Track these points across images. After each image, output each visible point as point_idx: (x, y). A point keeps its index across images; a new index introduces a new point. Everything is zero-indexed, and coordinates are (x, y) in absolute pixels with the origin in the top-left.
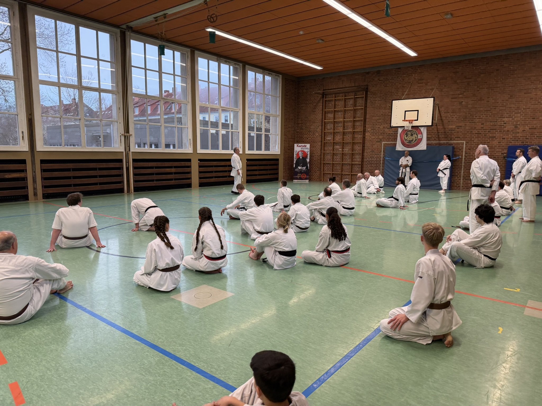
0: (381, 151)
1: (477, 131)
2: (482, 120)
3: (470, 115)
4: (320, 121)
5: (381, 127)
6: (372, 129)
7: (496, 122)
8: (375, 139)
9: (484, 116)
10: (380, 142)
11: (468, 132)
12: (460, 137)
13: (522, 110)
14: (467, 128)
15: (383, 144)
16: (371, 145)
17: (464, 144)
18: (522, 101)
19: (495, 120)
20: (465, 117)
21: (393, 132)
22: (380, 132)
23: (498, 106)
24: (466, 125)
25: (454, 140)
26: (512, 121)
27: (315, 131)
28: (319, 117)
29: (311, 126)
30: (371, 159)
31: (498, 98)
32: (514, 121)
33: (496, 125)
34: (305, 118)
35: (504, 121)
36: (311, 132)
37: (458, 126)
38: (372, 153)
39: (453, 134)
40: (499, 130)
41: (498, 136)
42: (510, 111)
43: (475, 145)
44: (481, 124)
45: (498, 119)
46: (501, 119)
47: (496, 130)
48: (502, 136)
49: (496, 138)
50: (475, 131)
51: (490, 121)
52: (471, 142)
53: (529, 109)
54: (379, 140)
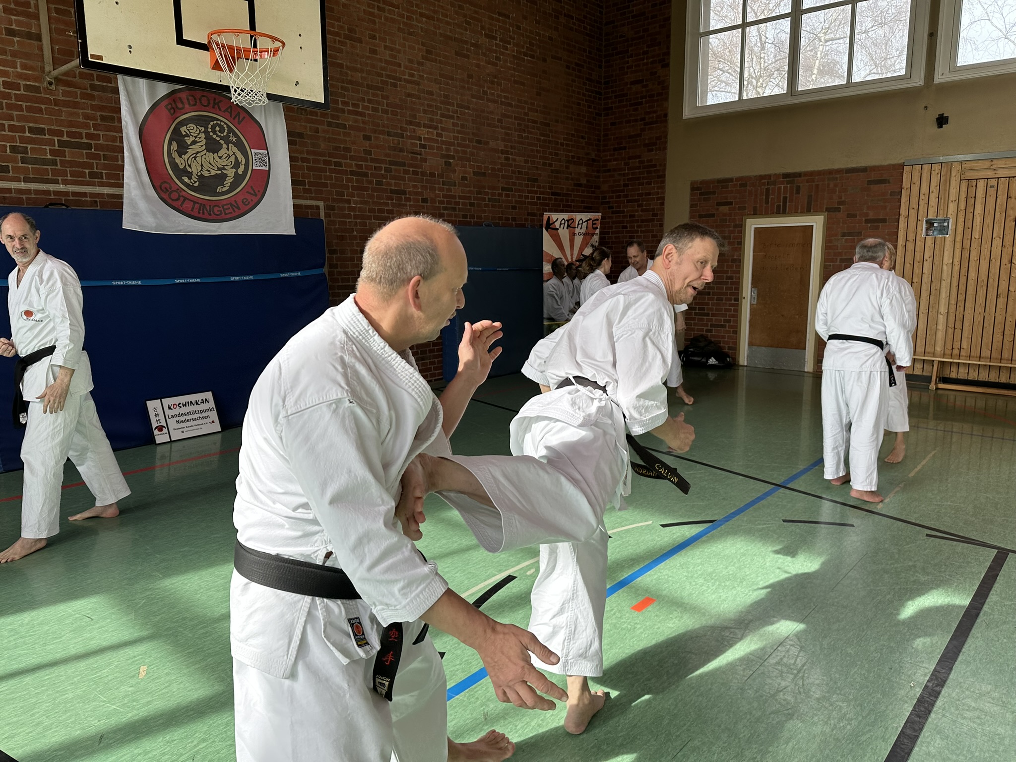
1: (354, 163)
2: (364, 122)
7: (403, 137)
9: (367, 108)
11: (330, 163)
13: (455, 108)
14: (323, 146)
17: (322, 213)
18: (452, 79)
19: (399, 131)
23: (400, 80)
24: (317, 131)
26: (437, 141)
31: (397, 47)
32: (443, 142)
33: (401, 150)
35: (420, 139)
40: (411, 169)
41: (411, 189)
42: (429, 106)
43: (356, 217)
44: (363, 135)
45: (405, 126)
46: (411, 127)
47: (404, 168)
48: (420, 190)
49: (407, 196)
50: (348, 161)
51: (386, 130)
52: (341, 205)
53: (468, 108)
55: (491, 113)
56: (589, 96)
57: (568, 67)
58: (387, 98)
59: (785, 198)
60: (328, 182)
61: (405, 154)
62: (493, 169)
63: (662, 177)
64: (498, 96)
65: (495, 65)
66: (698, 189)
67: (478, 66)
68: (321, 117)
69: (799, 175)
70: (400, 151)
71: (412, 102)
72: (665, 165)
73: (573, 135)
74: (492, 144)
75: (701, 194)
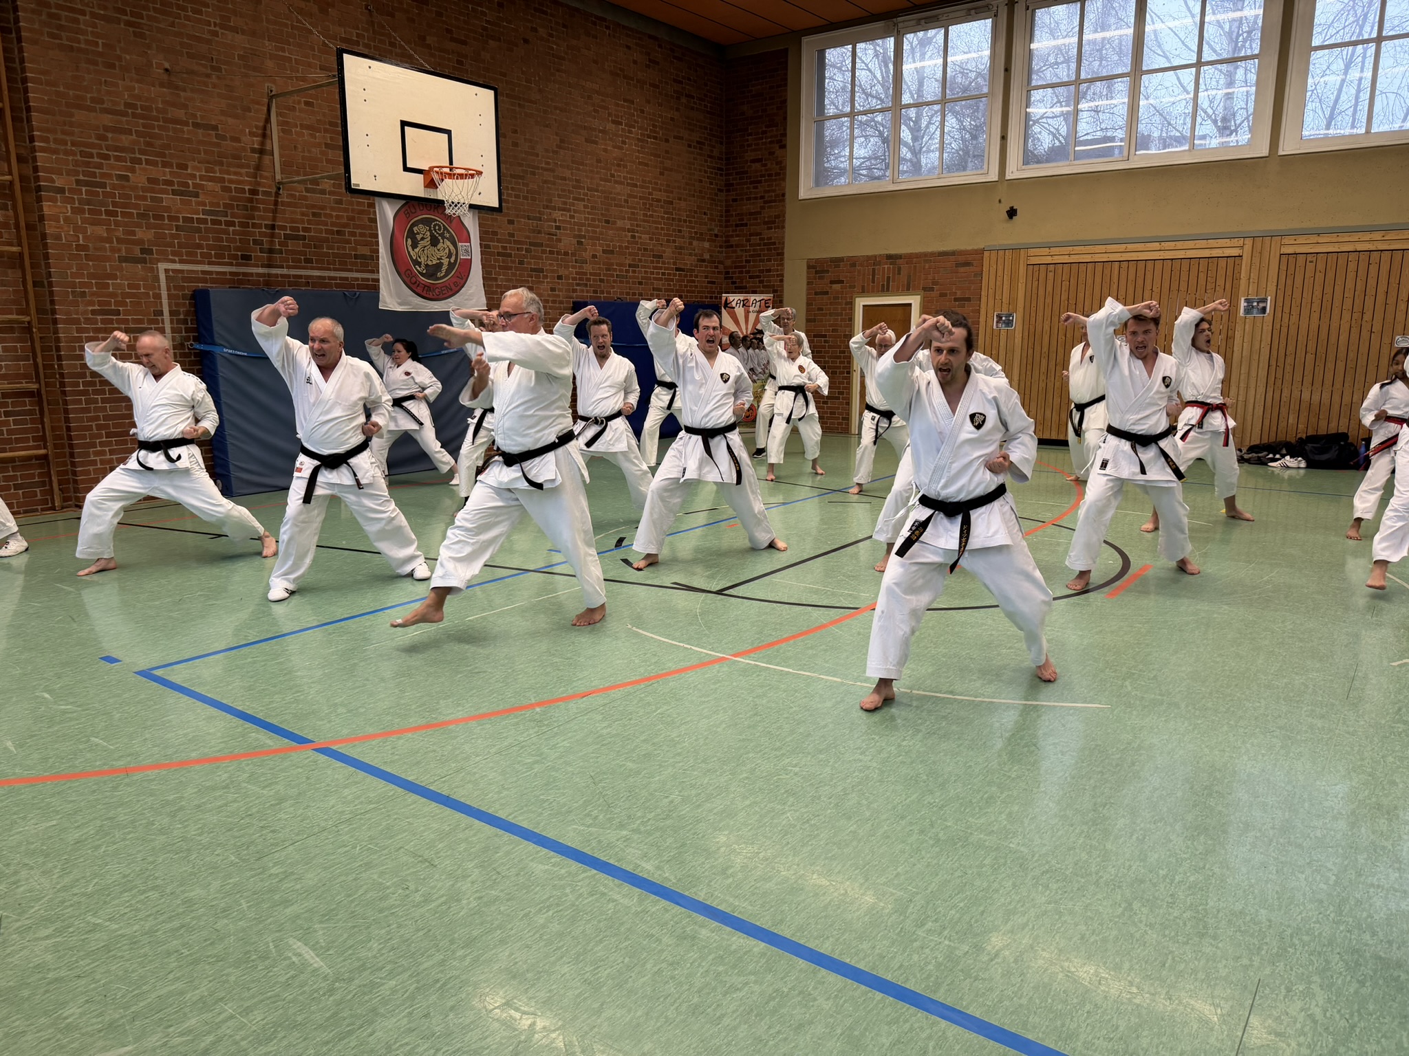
0: (161, 313)
1: (500, 245)
5: (139, 178)
7: (540, 220)
8: (109, 240)
10: (144, 261)
13: (586, 191)
15: (162, 277)
16: (91, 276)
19: (538, 215)
22: (136, 206)
31: (535, 138)
32: (576, 224)
35: (555, 221)
38: (103, 321)
40: (548, 249)
42: (563, 190)
44: (508, 220)
45: (543, 210)
46: (548, 210)
47: (542, 248)
48: (555, 268)
49: (545, 273)
53: (597, 191)
54: (137, 251)
55: (618, 194)
56: (711, 173)
57: (690, 146)
58: (527, 185)
59: (889, 278)
61: (543, 235)
62: (620, 247)
63: (781, 254)
64: (624, 177)
65: (621, 148)
66: (813, 267)
67: (605, 150)
69: (899, 257)
70: (539, 233)
71: (548, 188)
72: (783, 243)
73: (695, 212)
74: (619, 223)
75: (816, 272)
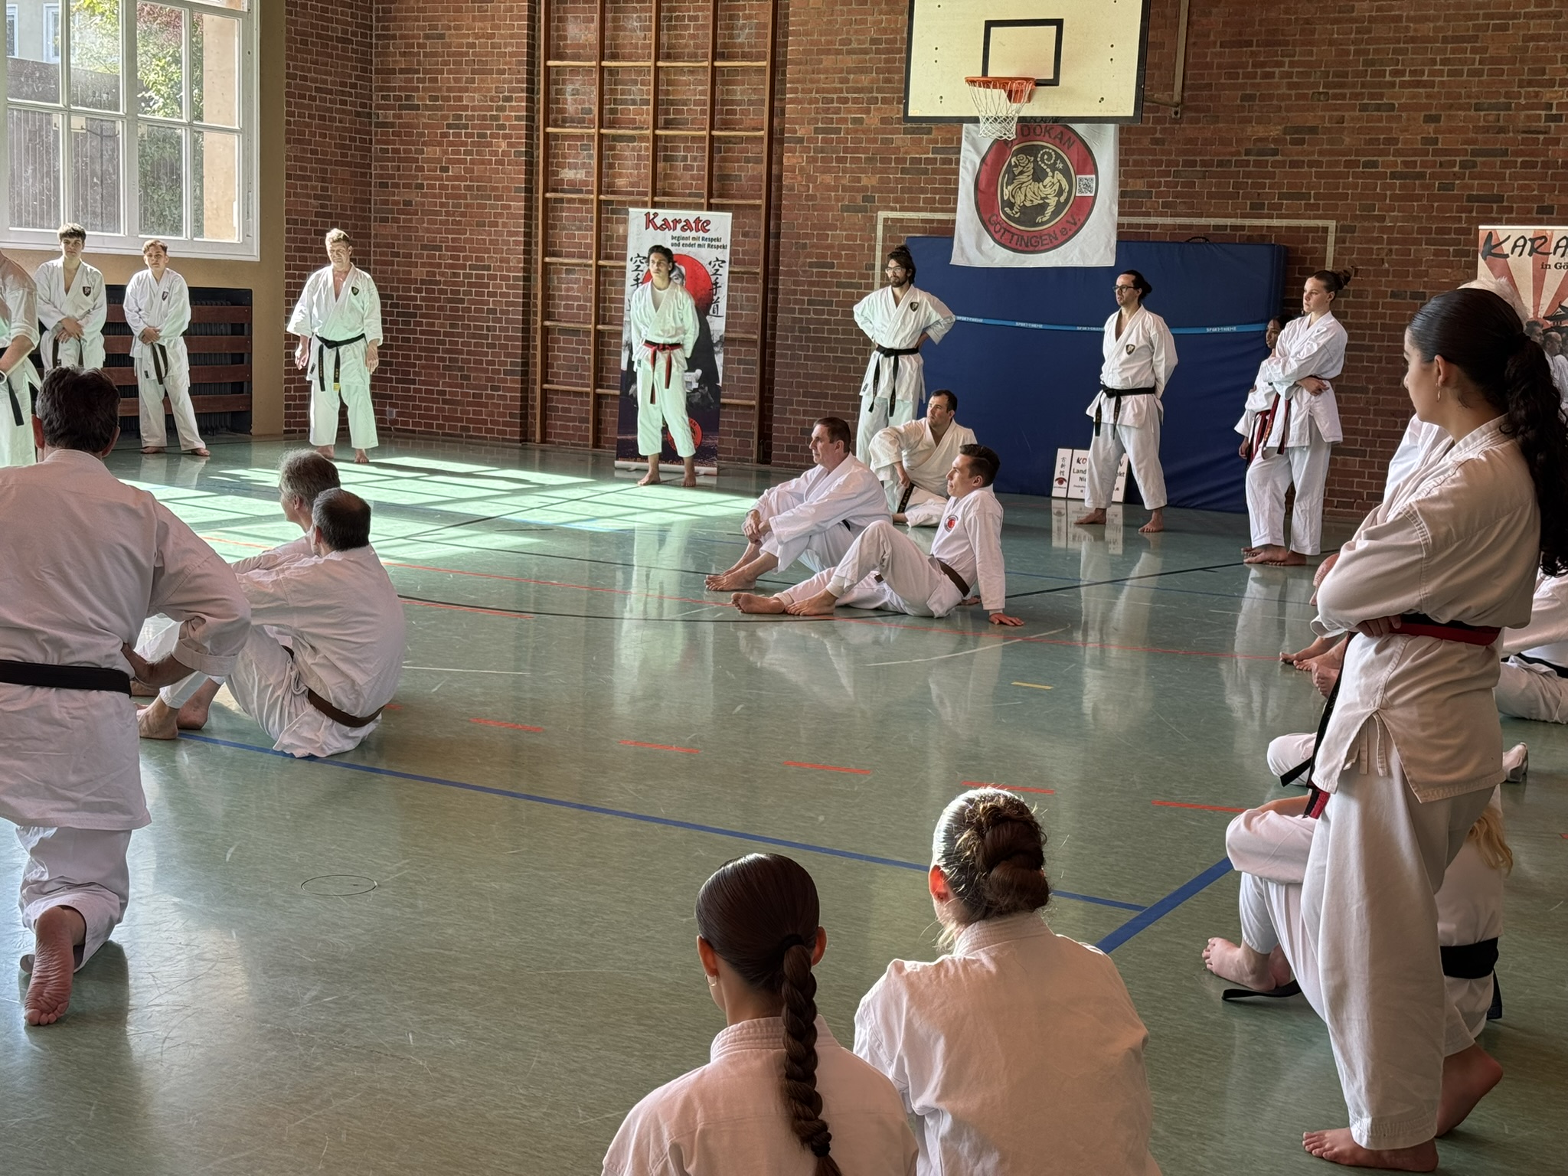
0: (873, 267)
1: (1399, 160)
2: (1428, 96)
3: (1367, 63)
4: (519, 63)
5: (873, 120)
6: (817, 131)
7: (1508, 107)
8: (835, 188)
9: (1441, 73)
10: (864, 210)
11: (1356, 164)
12: (1307, 196)
14: (1347, 140)
15: (880, 226)
16: (814, 227)
17: (1331, 238)
19: (1502, 100)
20: (1336, 75)
21: (935, 151)
22: (865, 150)
23: (1515, 16)
24: (1341, 120)
25: (1276, 210)
27: (490, 127)
28: (512, 36)
29: (466, 90)
30: (816, 312)
33: (1502, 130)
34: (427, 37)
35: (1549, 106)
36: (466, 127)
37: (1297, 130)
38: (819, 274)
39: (1272, 175)
40: (1520, 160)
41: (1516, 193)
43: (1390, 242)
44: (1425, 116)
45: (1516, 89)
46: (1531, 89)
47: (1505, 159)
48: (1535, 193)
49: (1505, 204)
50: (1391, 158)
51: (1473, 101)
52: (1366, 224)
54: (859, 197)
58: (1483, 50)
60: (1350, 192)
61: (1511, 134)
68: (1350, 99)
70: (1497, 133)
71: (1537, 48)
